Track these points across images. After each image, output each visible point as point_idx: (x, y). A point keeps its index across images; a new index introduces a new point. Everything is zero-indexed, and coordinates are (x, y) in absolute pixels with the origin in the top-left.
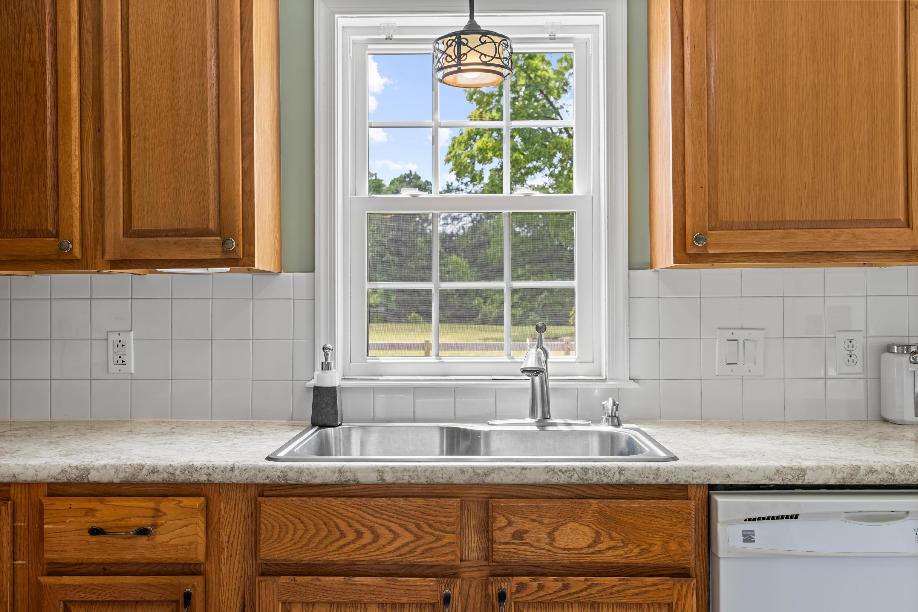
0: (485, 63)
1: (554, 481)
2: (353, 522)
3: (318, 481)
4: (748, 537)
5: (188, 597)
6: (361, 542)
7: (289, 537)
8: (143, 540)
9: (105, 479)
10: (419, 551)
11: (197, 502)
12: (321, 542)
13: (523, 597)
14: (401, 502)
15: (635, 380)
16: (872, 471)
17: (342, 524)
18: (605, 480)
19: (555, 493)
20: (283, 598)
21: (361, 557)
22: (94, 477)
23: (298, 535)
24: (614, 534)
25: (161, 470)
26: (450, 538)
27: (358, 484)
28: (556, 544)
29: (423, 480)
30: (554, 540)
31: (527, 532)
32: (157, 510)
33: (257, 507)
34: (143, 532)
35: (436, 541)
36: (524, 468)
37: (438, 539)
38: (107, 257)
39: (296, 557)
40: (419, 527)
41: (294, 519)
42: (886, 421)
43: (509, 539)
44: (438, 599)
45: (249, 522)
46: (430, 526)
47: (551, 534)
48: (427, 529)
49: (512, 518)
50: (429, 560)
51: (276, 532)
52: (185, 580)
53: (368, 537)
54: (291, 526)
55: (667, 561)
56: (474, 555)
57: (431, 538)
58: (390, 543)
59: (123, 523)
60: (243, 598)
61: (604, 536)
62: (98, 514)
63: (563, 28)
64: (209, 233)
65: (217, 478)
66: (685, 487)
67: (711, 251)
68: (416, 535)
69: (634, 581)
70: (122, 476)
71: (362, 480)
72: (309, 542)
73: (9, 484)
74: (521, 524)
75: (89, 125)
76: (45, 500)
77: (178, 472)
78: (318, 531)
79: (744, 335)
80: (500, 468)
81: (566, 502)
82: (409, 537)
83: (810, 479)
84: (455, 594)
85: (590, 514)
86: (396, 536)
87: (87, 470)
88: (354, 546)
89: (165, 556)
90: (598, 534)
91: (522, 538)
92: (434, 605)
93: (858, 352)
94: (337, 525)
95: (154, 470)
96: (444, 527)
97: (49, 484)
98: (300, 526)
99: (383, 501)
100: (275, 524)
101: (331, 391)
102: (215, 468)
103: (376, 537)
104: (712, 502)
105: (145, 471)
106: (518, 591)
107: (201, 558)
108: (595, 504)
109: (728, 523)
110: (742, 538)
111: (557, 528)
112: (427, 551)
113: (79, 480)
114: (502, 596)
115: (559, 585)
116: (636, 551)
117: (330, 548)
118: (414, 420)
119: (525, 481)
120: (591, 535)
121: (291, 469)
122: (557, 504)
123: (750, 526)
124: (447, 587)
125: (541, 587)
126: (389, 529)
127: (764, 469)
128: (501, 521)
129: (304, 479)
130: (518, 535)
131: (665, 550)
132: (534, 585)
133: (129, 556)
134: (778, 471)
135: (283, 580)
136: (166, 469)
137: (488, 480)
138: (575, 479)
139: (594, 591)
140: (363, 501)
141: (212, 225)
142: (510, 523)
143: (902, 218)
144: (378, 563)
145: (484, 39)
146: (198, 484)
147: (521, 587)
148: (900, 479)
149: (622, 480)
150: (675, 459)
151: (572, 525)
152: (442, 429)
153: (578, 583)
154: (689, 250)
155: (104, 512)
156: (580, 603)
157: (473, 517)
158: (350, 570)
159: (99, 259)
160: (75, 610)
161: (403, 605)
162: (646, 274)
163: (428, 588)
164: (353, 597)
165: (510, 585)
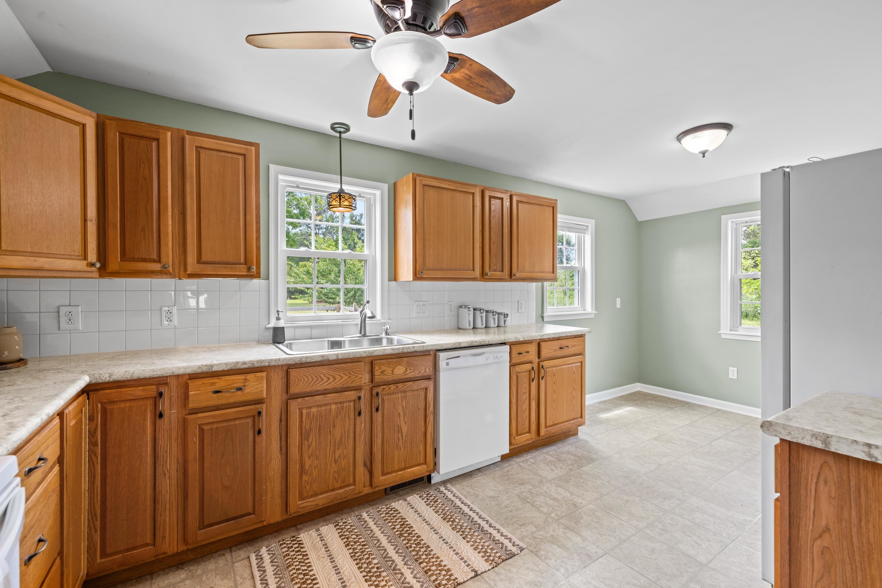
0: (350, 206)
1: (394, 353)
2: (326, 375)
3: (314, 361)
4: (447, 364)
5: (260, 413)
6: (329, 381)
7: (302, 383)
8: (239, 393)
9: (220, 369)
10: (350, 382)
11: (264, 374)
12: (314, 383)
13: (384, 393)
14: (344, 365)
15: (390, 319)
16: (476, 342)
17: (322, 376)
18: (409, 351)
19: (393, 357)
20: (300, 407)
21: (329, 387)
22: (215, 369)
23: (305, 382)
24: (411, 368)
25: (248, 363)
26: (360, 376)
27: (328, 360)
28: (394, 374)
29: (352, 357)
30: (393, 372)
31: (385, 371)
32: (245, 379)
33: (287, 373)
34: (239, 389)
35: (356, 378)
36: (385, 349)
37: (357, 377)
38: (188, 272)
39: (303, 390)
40: (350, 373)
41: (303, 376)
42: (460, 329)
43: (379, 374)
44: (356, 398)
45: (283, 380)
46: (354, 373)
47: (393, 371)
48: (353, 374)
49: (381, 367)
50: (354, 385)
51: (296, 382)
52: (258, 406)
53: (332, 379)
54: (302, 379)
55: (425, 374)
56: (367, 381)
57: (354, 377)
58: (340, 381)
59: (229, 387)
60: (281, 410)
61: (408, 369)
62: (217, 385)
63: (364, 193)
65: (273, 364)
66: (429, 351)
67: (424, 276)
68: (349, 376)
69: (416, 383)
70: (229, 367)
71: (330, 358)
72: (309, 384)
73: (167, 377)
74: (383, 368)
75: (177, 211)
76: (188, 381)
77: (255, 363)
78: (313, 379)
79: (422, 303)
80: (377, 350)
81: (397, 359)
82: (347, 377)
83: (463, 345)
84: (362, 395)
85: (404, 362)
86: (342, 377)
87: (212, 366)
88: (327, 383)
89: (250, 398)
90: (406, 369)
91: (383, 373)
92: (353, 401)
93: (452, 308)
94: (320, 376)
95: (244, 363)
96: (358, 372)
97: (189, 375)
98: (306, 379)
99: (337, 366)
100: (296, 379)
101: (282, 329)
102: (272, 360)
103: (335, 379)
104: (437, 355)
105: (240, 364)
106: (382, 391)
107: (265, 396)
108: (405, 359)
109: (442, 360)
110: (446, 365)
111: (394, 368)
112: (353, 381)
113: (207, 371)
114: (377, 394)
115: (395, 387)
116: (417, 373)
117: (318, 385)
118: (311, 339)
119: (385, 353)
120: (405, 369)
121: (303, 357)
122: (394, 360)
123: (448, 361)
124: (360, 393)
125: (389, 388)
126: (339, 375)
127: (451, 344)
128: (377, 368)
129: (308, 360)
130: (383, 372)
131: (425, 371)
132: (387, 388)
133: (232, 400)
134: (454, 344)
135: (299, 400)
136: (249, 362)
137: (373, 354)
138: (400, 351)
139: (405, 387)
140: (330, 366)
141: (242, 261)
142: (380, 368)
143: (472, 268)
144: (335, 388)
145: (350, 197)
146: (264, 367)
147: (384, 389)
148: (482, 343)
149: (414, 350)
150: (425, 343)
151: (399, 367)
152: (328, 341)
153: (400, 385)
154: (417, 276)
155: (220, 383)
156: (401, 392)
157: (368, 368)
158: (325, 393)
159: (182, 273)
160: (205, 427)
161: (344, 402)
162: (393, 283)
163: (353, 395)
164: (326, 402)
165: (379, 390)
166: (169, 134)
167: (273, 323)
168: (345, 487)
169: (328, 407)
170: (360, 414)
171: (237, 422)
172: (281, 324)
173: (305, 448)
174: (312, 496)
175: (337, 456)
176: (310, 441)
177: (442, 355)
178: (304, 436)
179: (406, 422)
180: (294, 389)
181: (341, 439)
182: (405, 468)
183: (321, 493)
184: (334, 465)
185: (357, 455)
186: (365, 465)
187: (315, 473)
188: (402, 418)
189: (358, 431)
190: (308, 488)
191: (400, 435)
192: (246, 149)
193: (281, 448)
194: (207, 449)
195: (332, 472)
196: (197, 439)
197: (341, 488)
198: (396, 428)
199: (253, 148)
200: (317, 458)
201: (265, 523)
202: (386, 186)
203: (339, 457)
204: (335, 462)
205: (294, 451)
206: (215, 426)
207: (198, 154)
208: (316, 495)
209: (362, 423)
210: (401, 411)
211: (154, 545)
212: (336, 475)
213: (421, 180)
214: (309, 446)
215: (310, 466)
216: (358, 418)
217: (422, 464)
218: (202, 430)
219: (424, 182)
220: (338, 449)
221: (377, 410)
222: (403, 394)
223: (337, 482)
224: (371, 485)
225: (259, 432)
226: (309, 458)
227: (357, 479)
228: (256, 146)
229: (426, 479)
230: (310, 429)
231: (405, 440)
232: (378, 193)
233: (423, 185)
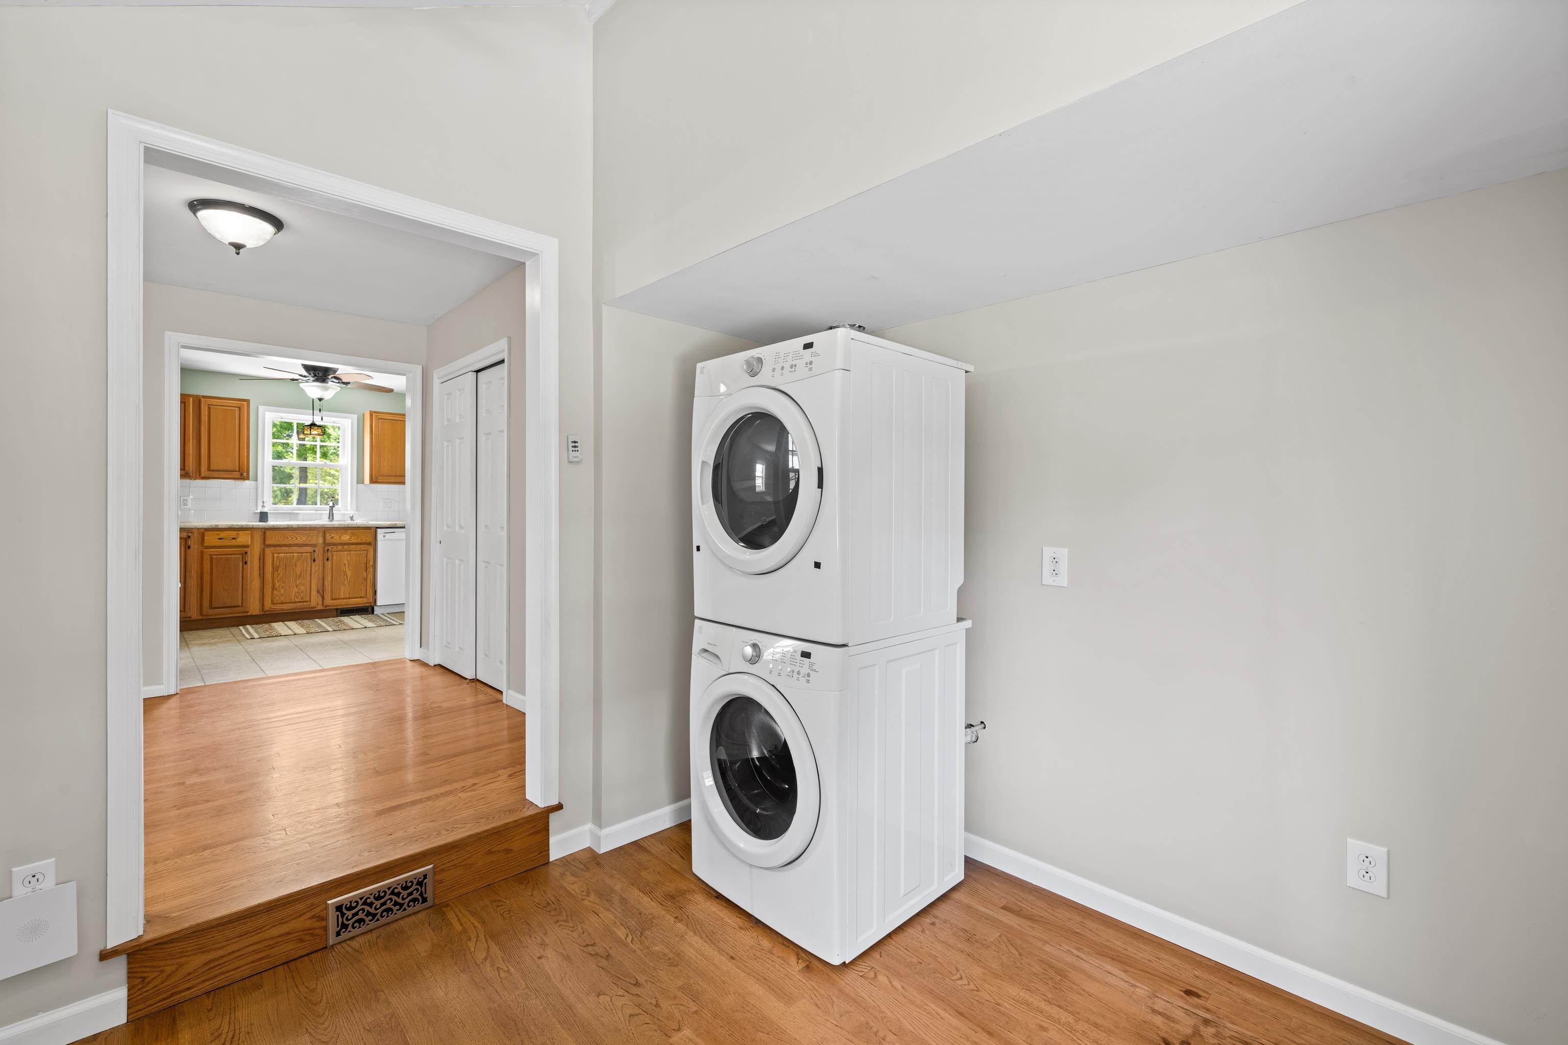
1: (341, 526)
2: (290, 536)
3: (282, 527)
4: (384, 536)
5: (246, 553)
6: (293, 540)
7: (273, 540)
8: (234, 540)
9: (224, 527)
10: (308, 541)
11: (249, 532)
12: (283, 540)
13: (333, 550)
14: (303, 531)
15: (358, 511)
17: (288, 536)
18: (355, 526)
19: (342, 529)
20: (272, 552)
21: (293, 543)
22: (219, 527)
23: (276, 539)
24: (354, 537)
25: (241, 526)
26: (316, 538)
27: (290, 527)
28: (341, 539)
29: (309, 526)
31: (334, 537)
32: (238, 534)
33: (265, 533)
34: (233, 539)
36: (333, 524)
37: (312, 539)
38: (201, 476)
39: (276, 543)
40: (308, 536)
41: (275, 535)
43: (330, 538)
44: (312, 551)
45: (262, 537)
47: (340, 537)
48: (310, 536)
50: (310, 543)
51: (270, 539)
52: (245, 549)
53: (295, 539)
54: (274, 537)
55: (366, 542)
56: (320, 542)
58: (300, 540)
59: (229, 537)
60: (260, 552)
62: (220, 535)
64: (236, 471)
65: (257, 527)
66: (372, 527)
68: (307, 538)
69: (359, 546)
70: (228, 526)
71: (294, 527)
72: (279, 540)
73: (192, 529)
74: (333, 535)
76: (204, 532)
78: (281, 538)
79: (388, 501)
80: (329, 524)
81: (345, 531)
83: (397, 526)
84: (317, 550)
85: (350, 533)
86: (304, 538)
87: (218, 525)
88: (291, 541)
89: (240, 544)
90: (351, 537)
92: (311, 552)
94: (286, 536)
95: (239, 526)
96: (314, 536)
97: (205, 528)
98: (277, 537)
100: (270, 537)
101: (266, 513)
103: (297, 539)
104: (376, 530)
105: (235, 525)
107: (250, 544)
108: (350, 531)
109: (379, 534)
110: (383, 537)
111: (342, 536)
112: (310, 541)
113: (216, 527)
114: (328, 550)
115: (342, 547)
116: (360, 540)
117: (285, 541)
119: (334, 526)
120: (349, 537)
122: (343, 531)
123: (385, 534)
124: (315, 549)
125: (338, 548)
127: (388, 524)
128: (328, 535)
129: (278, 527)
130: (332, 537)
131: (366, 540)
132: (336, 548)
133: (229, 544)
134: (391, 524)
135: (272, 548)
137: (325, 526)
138: (346, 526)
139: (349, 548)
140: (292, 531)
141: (237, 469)
142: (330, 535)
144: (297, 544)
147: (332, 548)
150: (367, 522)
151: (345, 535)
153: (346, 547)
154: (373, 481)
155: (223, 534)
156: (347, 551)
157: (321, 534)
158: (290, 546)
159: (198, 476)
160: (214, 557)
161: (303, 553)
162: (361, 486)
163: (310, 549)
164: (290, 551)
165: (330, 548)
166: (191, 399)
167: (259, 510)
168: (303, 602)
169: (292, 555)
170: (314, 560)
171: (232, 556)
172: (265, 510)
173: (276, 575)
174: (280, 603)
175: (297, 584)
176: (279, 572)
177: (379, 531)
178: (275, 569)
179: (350, 570)
180: (268, 542)
181: (301, 574)
182: (349, 598)
183: (286, 603)
184: (295, 588)
185: (312, 584)
186: (318, 592)
187: (282, 591)
188: (347, 566)
189: (313, 570)
190: (277, 598)
191: (345, 577)
192: (241, 404)
193: (260, 574)
194: (214, 568)
195: (294, 592)
196: (209, 562)
197: (300, 602)
198: (342, 572)
199: (245, 403)
200: (284, 582)
201: (249, 614)
202: (355, 417)
203: (300, 584)
204: (297, 586)
205: (268, 576)
206: (219, 557)
207: (209, 408)
208: (283, 603)
209: (316, 567)
210: (346, 562)
211: (184, 612)
212: (297, 595)
213: (376, 416)
214: (278, 575)
215: (279, 586)
216: (313, 563)
217: (364, 597)
218: (211, 558)
219: (379, 417)
220: (299, 579)
221: (328, 560)
222: (348, 552)
223: (297, 598)
224: (323, 605)
225: (246, 563)
226: (278, 581)
227: (312, 599)
228: (248, 401)
229: (370, 610)
230: (279, 565)
231: (350, 581)
232: (350, 421)
233: (379, 419)
